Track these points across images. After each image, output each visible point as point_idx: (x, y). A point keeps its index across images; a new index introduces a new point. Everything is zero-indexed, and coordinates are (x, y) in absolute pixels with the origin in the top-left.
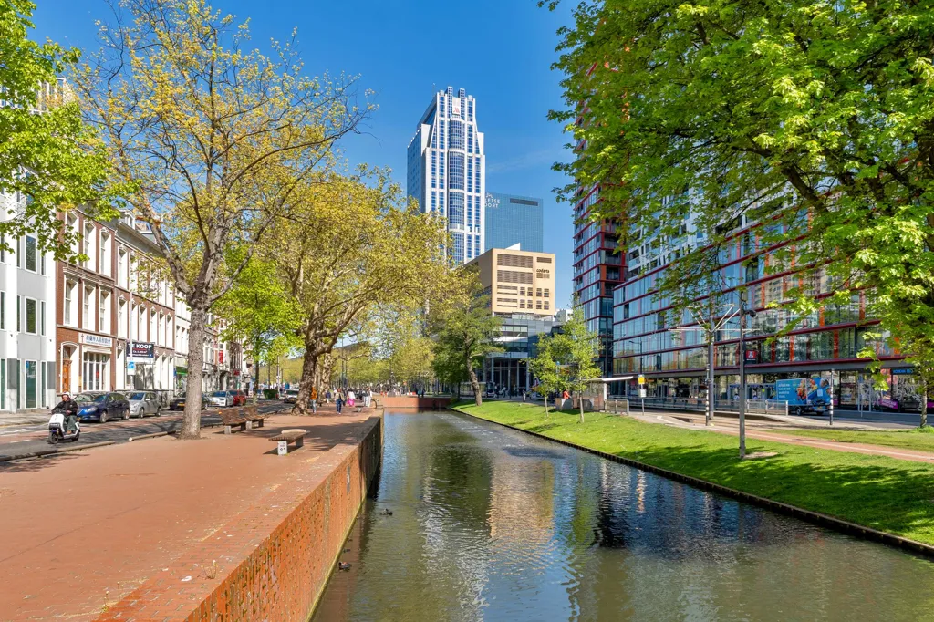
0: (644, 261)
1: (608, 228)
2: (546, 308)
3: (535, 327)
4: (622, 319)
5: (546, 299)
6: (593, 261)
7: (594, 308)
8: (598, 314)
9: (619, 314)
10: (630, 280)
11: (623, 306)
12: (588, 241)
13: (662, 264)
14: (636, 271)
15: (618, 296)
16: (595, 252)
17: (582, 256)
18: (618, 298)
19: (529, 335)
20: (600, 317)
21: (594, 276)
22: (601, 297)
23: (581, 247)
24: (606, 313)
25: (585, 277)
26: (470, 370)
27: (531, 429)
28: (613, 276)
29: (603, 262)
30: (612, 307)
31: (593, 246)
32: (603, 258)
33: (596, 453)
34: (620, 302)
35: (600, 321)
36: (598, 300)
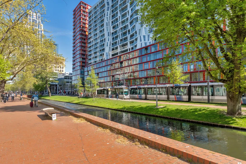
0: (92, 61)
1: (82, 52)
2: (63, 71)
3: (60, 76)
4: (87, 75)
5: (63, 69)
6: (78, 60)
7: (79, 72)
8: (80, 73)
9: (86, 73)
10: (89, 65)
11: (87, 72)
12: (77, 55)
13: (98, 62)
14: (90, 63)
15: (86, 69)
16: (79, 58)
17: (75, 59)
18: (86, 70)
19: (58, 78)
20: (80, 74)
21: (78, 64)
22: (81, 69)
23: (75, 57)
24: (82, 73)
25: (76, 64)
26: (48, 87)
27: (78, 103)
28: (84, 64)
29: (81, 61)
30: (84, 72)
31: (78, 56)
32: (81, 60)
33: (108, 109)
34: (86, 71)
35: (80, 75)
36: (80, 70)
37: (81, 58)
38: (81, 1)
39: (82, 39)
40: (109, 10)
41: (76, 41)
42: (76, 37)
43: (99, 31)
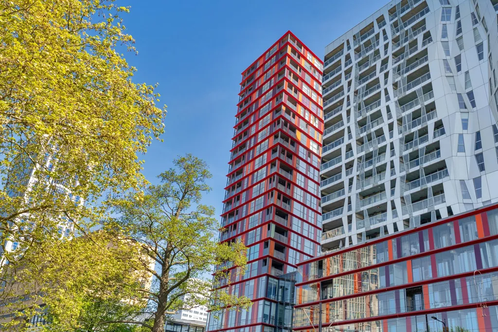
16: (260, 226)
22: (268, 276)
29: (272, 237)
32: (273, 232)
35: (264, 304)
36: (264, 278)
37: (273, 226)
38: (289, 32)
39: (283, 152)
40: (449, 19)
41: (246, 164)
42: (245, 153)
43: (393, 99)
